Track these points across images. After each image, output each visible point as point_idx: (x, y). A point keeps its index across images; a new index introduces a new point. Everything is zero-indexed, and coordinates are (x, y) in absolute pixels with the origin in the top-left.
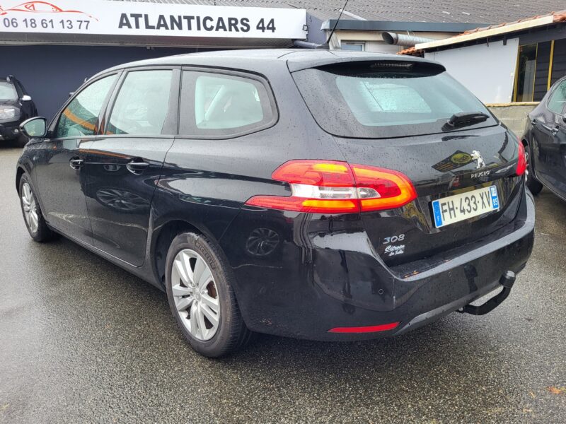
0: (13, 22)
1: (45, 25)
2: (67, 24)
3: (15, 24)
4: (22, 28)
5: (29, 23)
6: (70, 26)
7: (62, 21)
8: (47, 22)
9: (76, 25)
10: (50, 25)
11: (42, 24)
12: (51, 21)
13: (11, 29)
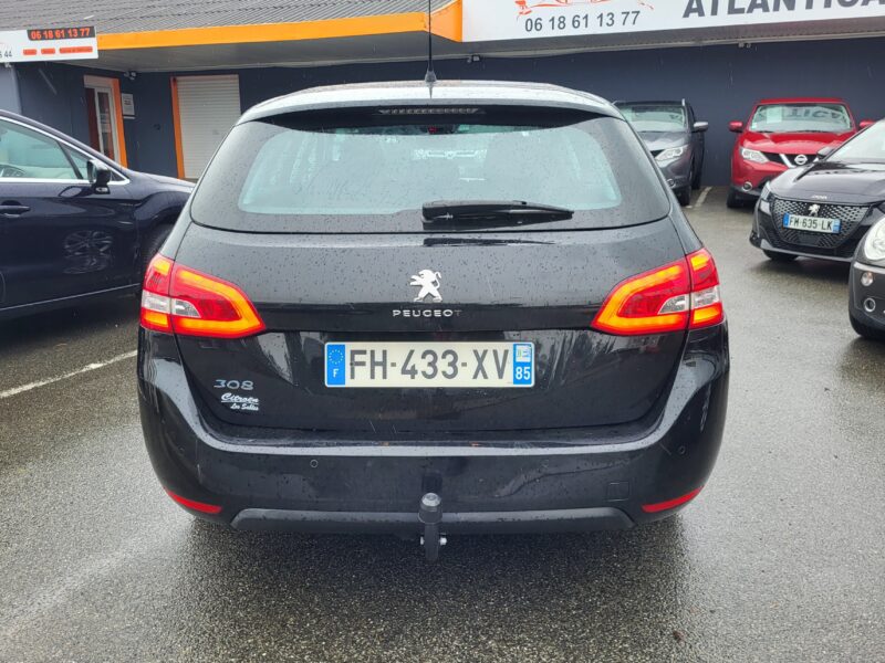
0: (537, 24)
1: (576, 24)
2: (606, 19)
3: (538, 27)
4: (547, 32)
5: (556, 22)
6: (610, 22)
7: (601, 16)
8: (580, 19)
9: (619, 18)
10: (583, 22)
11: (573, 22)
12: (586, 17)
13: (534, 34)
